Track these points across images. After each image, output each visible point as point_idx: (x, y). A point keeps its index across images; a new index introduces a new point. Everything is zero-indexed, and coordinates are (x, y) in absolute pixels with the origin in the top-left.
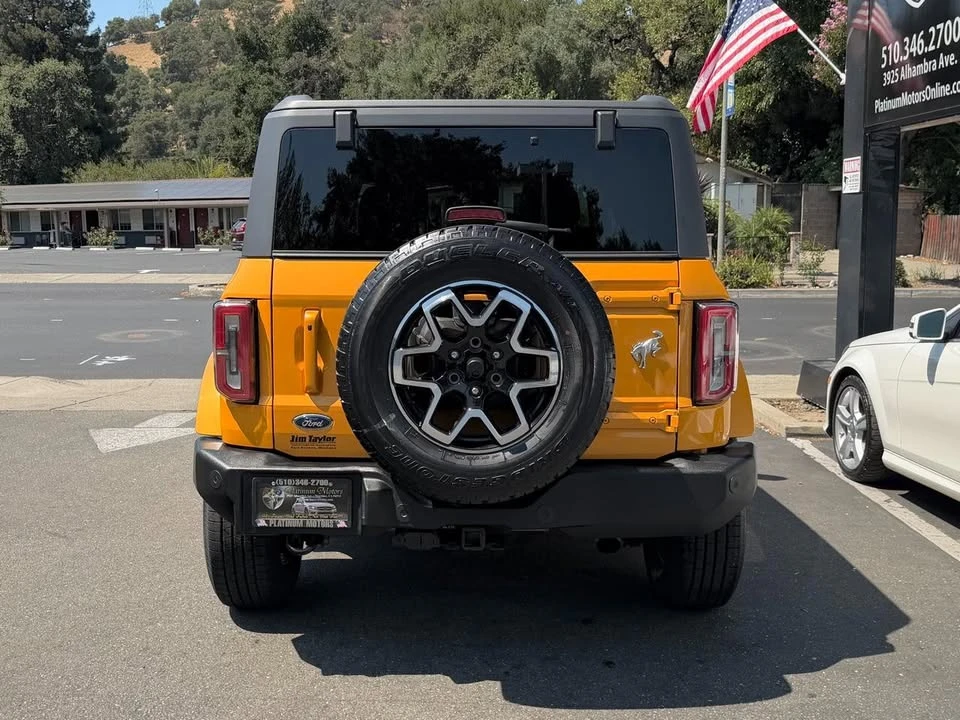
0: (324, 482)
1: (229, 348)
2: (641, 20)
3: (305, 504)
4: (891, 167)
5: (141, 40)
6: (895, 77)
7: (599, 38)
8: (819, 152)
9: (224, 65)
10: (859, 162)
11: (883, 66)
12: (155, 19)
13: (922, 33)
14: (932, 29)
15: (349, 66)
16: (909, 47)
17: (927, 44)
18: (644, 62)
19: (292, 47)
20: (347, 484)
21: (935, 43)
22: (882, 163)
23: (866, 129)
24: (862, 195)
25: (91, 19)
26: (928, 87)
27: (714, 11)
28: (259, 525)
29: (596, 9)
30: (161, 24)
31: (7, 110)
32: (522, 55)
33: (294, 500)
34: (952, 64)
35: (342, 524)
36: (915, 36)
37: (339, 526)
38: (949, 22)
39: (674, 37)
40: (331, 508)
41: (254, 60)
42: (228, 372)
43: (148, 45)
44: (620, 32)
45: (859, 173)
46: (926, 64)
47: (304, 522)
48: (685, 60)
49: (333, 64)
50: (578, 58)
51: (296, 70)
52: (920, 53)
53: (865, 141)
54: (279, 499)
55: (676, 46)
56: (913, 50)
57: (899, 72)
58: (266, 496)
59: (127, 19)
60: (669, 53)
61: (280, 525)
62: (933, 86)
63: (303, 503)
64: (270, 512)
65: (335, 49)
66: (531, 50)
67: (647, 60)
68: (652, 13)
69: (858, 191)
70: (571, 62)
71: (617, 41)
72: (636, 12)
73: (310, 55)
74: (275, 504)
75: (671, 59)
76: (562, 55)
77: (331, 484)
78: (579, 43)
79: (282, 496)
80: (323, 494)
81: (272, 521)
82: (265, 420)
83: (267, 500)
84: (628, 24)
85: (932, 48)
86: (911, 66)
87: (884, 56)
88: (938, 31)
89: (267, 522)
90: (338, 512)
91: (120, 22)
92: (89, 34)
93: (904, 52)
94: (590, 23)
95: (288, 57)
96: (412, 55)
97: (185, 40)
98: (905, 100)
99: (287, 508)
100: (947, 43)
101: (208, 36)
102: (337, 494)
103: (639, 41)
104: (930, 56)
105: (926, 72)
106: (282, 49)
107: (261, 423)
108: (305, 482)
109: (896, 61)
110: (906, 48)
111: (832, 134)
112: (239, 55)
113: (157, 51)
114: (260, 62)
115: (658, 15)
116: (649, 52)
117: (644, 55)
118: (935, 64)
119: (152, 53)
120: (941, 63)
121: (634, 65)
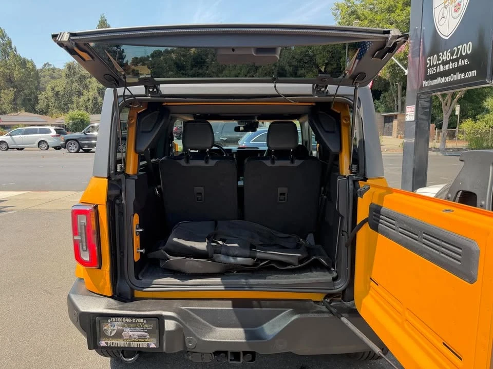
0: (141, 320)
1: (81, 236)
2: (314, 55)
3: (130, 333)
4: (428, 110)
5: (144, 64)
6: (434, 71)
7: (300, 62)
8: (377, 101)
9: (172, 73)
10: (414, 108)
11: (428, 66)
12: (148, 57)
13: (449, 50)
14: (455, 48)
15: (213, 72)
16: (442, 57)
17: (452, 55)
18: (316, 70)
19: (193, 66)
20: (155, 321)
21: (457, 55)
22: (424, 108)
23: (418, 94)
24: (415, 122)
25: (125, 57)
26: (452, 75)
27: (340, 52)
28: (102, 345)
29: (299, 52)
30: (150, 59)
31: (96, 89)
32: (273, 68)
33: (123, 331)
34: (466, 64)
35: (153, 345)
36: (445, 52)
37: (151, 346)
38: (465, 45)
39: (326, 61)
40: (146, 335)
41: (180, 71)
42: (81, 250)
43: (146, 66)
44: (307, 59)
45: (414, 113)
46: (451, 64)
47: (129, 344)
48: (330, 69)
49: (207, 72)
50: (293, 69)
51: (195, 74)
52: (448, 59)
53: (417, 99)
54: (114, 330)
55: (327, 64)
56: (444, 58)
57: (436, 69)
58: (105, 328)
59: (139, 57)
60: (324, 67)
61: (114, 345)
62: (455, 74)
63: (128, 332)
64: (108, 337)
65: (208, 67)
66: (276, 66)
67: (317, 69)
68: (318, 52)
69: (413, 120)
70: (291, 70)
71: (306, 63)
72: (312, 52)
73: (199, 69)
74: (111, 333)
75: (325, 69)
76: (287, 67)
77: (145, 322)
78: (293, 64)
79: (115, 328)
80: (141, 327)
81: (110, 343)
82: (105, 279)
83: (106, 330)
84: (310, 57)
85: (455, 57)
86: (443, 66)
87: (428, 62)
88: (458, 50)
89: (107, 343)
90: (150, 337)
91: (137, 58)
92: (124, 62)
93: (439, 60)
94: (297, 56)
95: (192, 69)
96: (235, 68)
97: (159, 64)
98: (439, 81)
99: (118, 335)
100: (464, 54)
101: (166, 63)
102: (150, 327)
103: (314, 63)
104: (453, 61)
105: (451, 68)
106: (189, 67)
107: (103, 280)
108: (129, 320)
109: (435, 64)
110: (440, 58)
111: (382, 95)
112: (175, 69)
113: (149, 68)
114: (182, 71)
115: (320, 53)
116: (318, 67)
117: (316, 68)
118: (456, 64)
119: (147, 69)
120: (460, 64)
121: (312, 71)
